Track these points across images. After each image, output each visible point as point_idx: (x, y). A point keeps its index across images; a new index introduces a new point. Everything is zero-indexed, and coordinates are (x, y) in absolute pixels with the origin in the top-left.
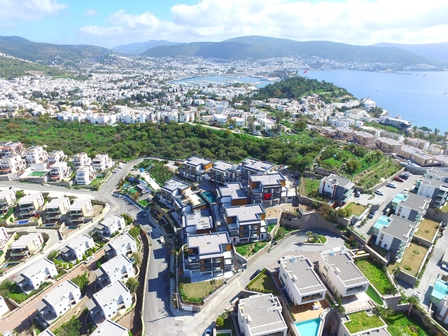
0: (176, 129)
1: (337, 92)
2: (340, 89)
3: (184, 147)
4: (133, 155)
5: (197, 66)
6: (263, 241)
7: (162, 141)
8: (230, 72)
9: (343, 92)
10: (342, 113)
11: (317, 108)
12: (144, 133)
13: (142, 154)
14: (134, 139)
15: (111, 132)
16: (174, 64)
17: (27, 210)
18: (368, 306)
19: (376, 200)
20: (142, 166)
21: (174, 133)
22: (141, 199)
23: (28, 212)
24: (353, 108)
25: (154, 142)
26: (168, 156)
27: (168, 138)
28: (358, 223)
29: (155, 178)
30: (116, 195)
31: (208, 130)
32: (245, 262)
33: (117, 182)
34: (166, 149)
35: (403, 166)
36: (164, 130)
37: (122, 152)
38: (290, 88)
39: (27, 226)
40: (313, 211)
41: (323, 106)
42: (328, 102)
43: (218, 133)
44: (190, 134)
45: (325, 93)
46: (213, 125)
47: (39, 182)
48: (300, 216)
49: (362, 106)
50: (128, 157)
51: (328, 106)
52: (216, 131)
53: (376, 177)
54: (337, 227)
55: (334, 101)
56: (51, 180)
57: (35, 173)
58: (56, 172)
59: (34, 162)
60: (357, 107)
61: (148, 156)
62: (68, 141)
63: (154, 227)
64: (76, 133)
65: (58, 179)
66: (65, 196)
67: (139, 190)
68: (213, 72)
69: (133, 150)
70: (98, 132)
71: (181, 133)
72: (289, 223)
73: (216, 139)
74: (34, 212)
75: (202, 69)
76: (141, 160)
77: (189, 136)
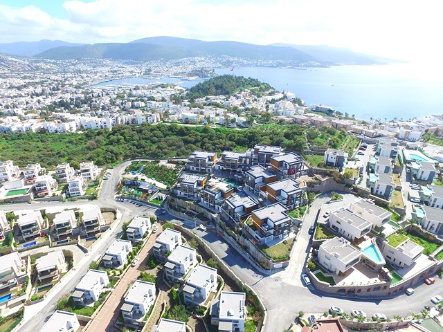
0: (152, 130)
1: (263, 87)
2: (264, 84)
3: (169, 146)
4: (117, 159)
5: (108, 69)
6: (303, 206)
7: (143, 142)
8: (148, 72)
9: (268, 88)
10: (274, 105)
11: (251, 102)
12: (120, 137)
13: (126, 158)
14: (111, 143)
15: (80, 139)
16: (82, 67)
17: (29, 231)
18: (393, 231)
19: (359, 164)
20: (132, 169)
21: (152, 134)
22: (152, 198)
23: (31, 233)
24: (280, 100)
25: (134, 145)
26: (156, 156)
27: (147, 139)
28: (357, 182)
29: (154, 177)
30: (121, 199)
31: (185, 127)
32: (301, 222)
33: (114, 188)
34: (150, 150)
35: (360, 139)
36: (140, 131)
37: (105, 157)
38: (222, 85)
39: (37, 247)
40: (327, 178)
41: (256, 100)
42: (259, 96)
43: (196, 130)
44: (168, 132)
45: (253, 88)
46: (187, 123)
47: (25, 200)
48: (320, 182)
49: (285, 97)
50: (112, 162)
51: (261, 99)
52: (193, 128)
53: (350, 148)
54: (345, 186)
55: (263, 94)
56: (38, 197)
57: (11, 192)
58: (42, 188)
59: (6, 180)
60: (282, 99)
61: (133, 158)
62: (35, 153)
63: (182, 220)
64: (40, 144)
65: (46, 194)
66: (65, 210)
67: (145, 191)
68: (129, 74)
69: (116, 154)
70: (66, 140)
71: (158, 132)
72: (313, 189)
73: (197, 135)
74: (39, 232)
75: (116, 71)
76: (129, 163)
77: (168, 135)
